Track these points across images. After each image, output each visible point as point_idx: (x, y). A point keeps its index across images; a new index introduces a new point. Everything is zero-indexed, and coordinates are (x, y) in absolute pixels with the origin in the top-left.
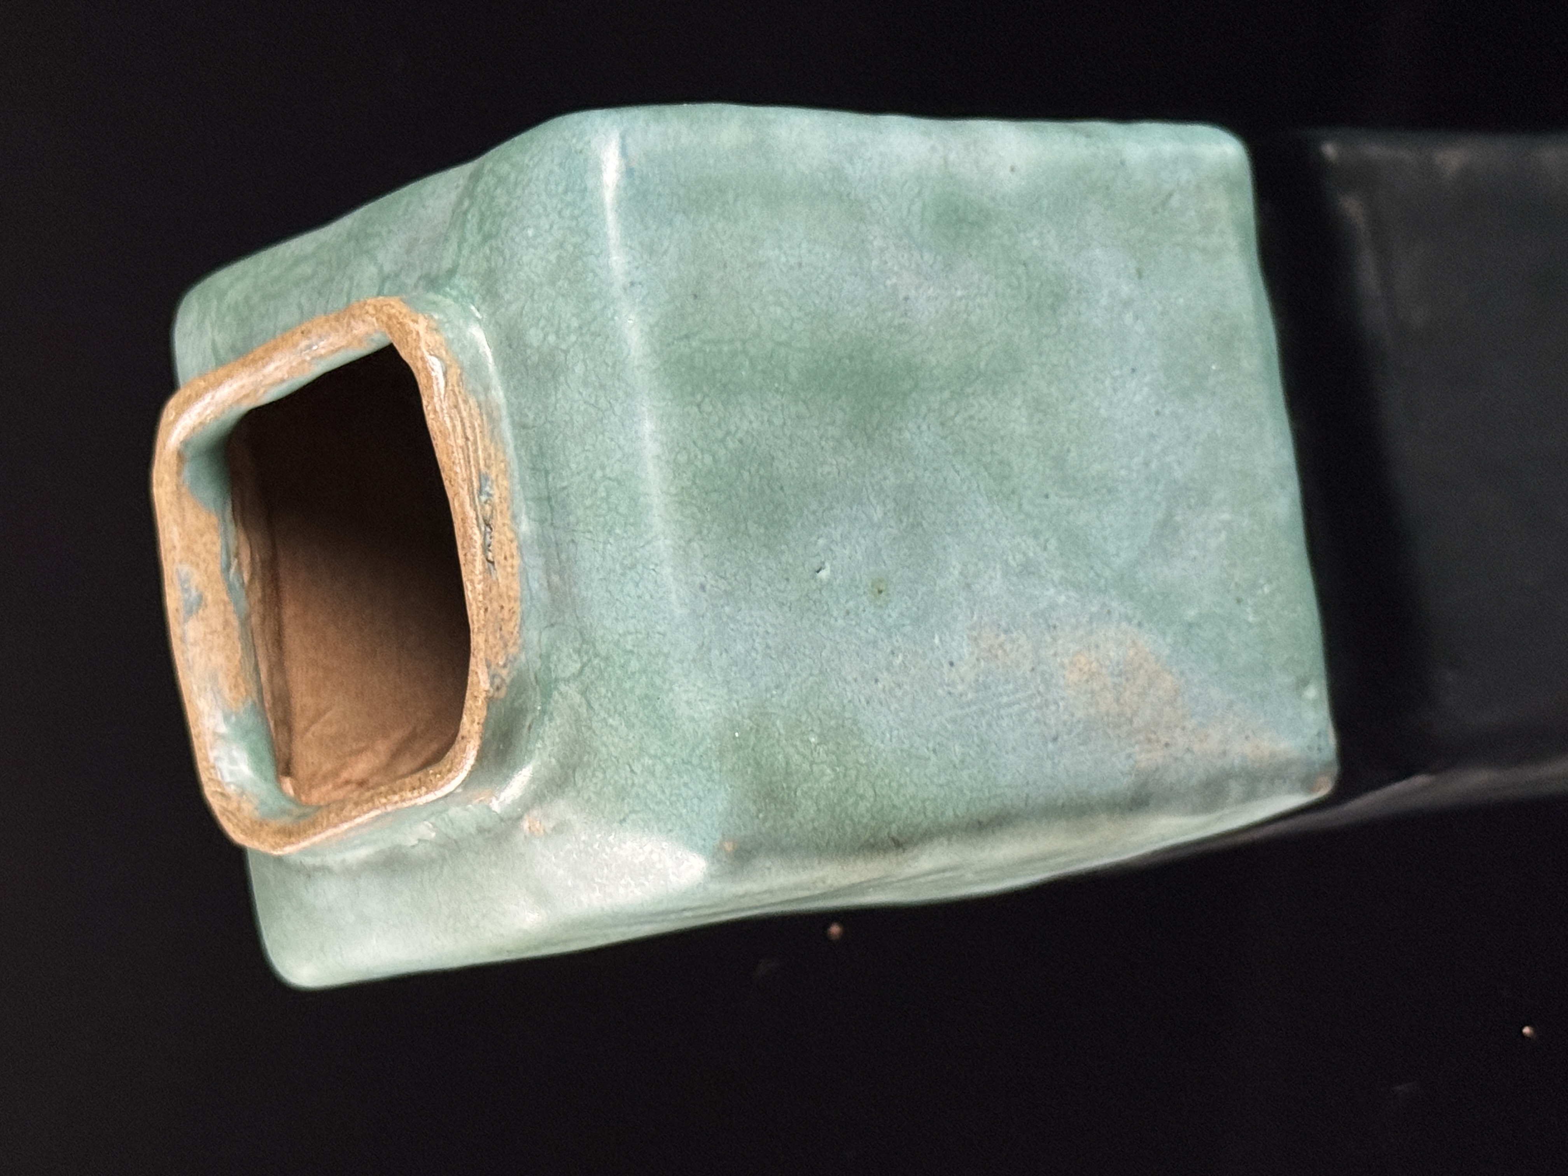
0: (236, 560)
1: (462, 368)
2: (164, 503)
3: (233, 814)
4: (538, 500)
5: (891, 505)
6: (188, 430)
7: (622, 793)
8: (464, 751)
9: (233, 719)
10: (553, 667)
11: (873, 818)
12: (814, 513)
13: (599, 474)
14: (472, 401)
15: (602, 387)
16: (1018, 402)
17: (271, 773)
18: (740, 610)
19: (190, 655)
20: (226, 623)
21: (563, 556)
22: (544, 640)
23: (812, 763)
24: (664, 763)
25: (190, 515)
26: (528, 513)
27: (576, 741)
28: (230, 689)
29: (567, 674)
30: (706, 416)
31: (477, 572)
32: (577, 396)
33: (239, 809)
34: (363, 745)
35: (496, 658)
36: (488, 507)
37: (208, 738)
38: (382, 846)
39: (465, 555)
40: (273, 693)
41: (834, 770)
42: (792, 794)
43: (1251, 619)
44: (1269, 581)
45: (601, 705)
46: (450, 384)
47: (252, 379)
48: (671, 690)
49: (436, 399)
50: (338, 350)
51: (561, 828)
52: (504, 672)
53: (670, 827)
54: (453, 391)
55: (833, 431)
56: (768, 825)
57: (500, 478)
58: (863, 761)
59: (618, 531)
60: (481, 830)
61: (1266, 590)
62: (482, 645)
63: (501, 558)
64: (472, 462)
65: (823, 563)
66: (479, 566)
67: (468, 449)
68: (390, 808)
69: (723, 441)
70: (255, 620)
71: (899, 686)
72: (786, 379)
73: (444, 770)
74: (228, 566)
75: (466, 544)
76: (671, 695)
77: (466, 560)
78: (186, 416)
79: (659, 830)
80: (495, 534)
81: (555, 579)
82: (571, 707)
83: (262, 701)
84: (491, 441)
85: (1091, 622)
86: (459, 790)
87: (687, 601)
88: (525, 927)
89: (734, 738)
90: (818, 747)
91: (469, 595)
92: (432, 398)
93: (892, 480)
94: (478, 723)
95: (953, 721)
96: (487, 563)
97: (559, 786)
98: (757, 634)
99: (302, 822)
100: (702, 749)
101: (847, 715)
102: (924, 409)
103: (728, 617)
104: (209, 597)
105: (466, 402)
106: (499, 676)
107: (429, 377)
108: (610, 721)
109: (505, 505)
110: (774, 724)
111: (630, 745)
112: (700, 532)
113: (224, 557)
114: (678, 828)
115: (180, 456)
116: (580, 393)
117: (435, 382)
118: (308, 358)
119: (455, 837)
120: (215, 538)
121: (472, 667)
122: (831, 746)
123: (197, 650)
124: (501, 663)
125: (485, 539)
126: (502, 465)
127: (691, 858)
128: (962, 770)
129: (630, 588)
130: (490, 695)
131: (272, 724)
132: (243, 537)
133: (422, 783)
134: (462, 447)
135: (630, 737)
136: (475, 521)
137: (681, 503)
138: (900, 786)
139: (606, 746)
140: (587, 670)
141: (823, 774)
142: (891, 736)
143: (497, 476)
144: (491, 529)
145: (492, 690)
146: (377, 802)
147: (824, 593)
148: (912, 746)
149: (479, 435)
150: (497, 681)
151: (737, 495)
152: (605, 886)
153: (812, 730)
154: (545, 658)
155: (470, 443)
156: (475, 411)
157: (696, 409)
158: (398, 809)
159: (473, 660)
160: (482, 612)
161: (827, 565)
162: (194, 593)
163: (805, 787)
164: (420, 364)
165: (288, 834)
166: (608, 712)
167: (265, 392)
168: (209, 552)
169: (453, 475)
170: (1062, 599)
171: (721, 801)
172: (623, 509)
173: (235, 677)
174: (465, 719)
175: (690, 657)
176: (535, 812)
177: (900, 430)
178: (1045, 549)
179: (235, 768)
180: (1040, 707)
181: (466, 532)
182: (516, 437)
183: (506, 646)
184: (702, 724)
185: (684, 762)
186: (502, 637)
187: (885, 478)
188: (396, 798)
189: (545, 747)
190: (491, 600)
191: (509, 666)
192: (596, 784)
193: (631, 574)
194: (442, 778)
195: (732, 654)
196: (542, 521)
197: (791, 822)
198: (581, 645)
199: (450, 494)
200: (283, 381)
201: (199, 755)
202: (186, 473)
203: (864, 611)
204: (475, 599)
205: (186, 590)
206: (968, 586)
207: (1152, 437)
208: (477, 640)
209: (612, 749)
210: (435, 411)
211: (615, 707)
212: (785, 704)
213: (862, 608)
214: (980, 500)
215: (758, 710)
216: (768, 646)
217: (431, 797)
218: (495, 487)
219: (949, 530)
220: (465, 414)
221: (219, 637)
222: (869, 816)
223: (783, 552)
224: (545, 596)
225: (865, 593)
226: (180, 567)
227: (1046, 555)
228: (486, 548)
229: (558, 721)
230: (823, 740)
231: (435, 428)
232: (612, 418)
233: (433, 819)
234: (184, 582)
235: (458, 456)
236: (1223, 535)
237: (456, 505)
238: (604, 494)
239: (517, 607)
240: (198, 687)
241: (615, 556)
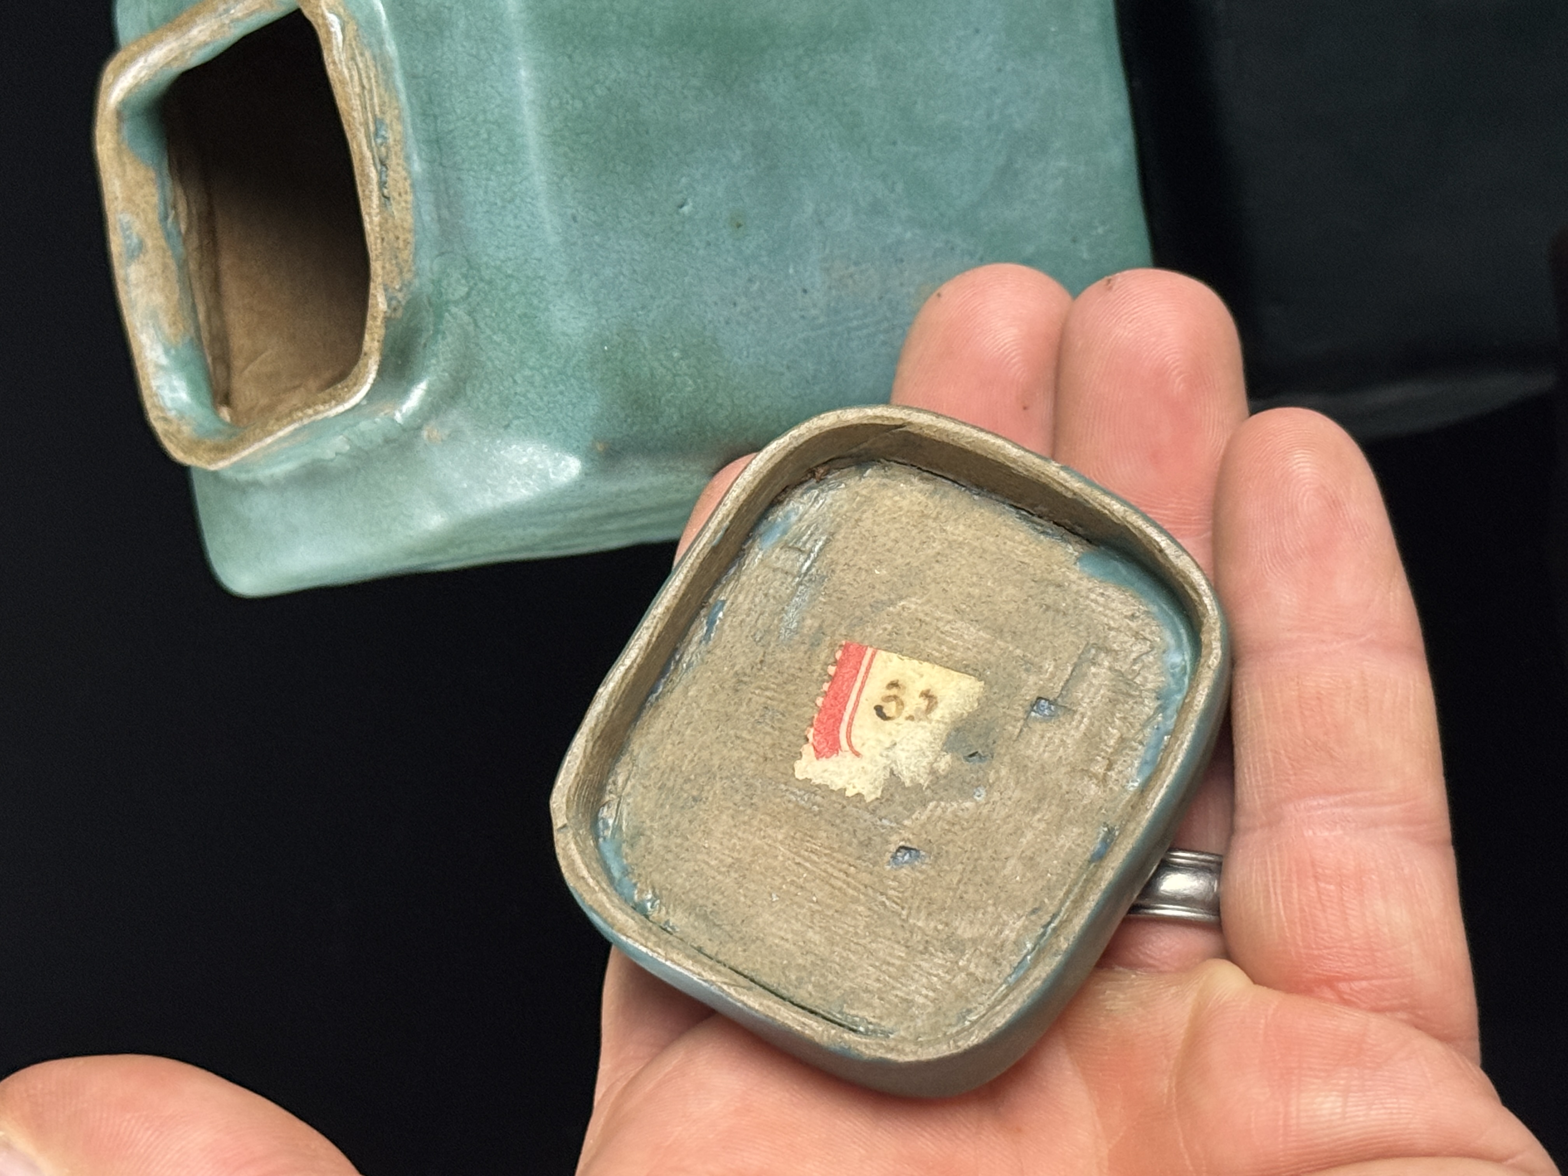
0: (173, 212)
1: (357, 24)
2: (105, 159)
3: (173, 435)
4: (428, 142)
5: (749, 149)
6: (126, 91)
7: (505, 402)
8: (366, 365)
9: (173, 352)
10: (443, 291)
11: (731, 424)
12: (677, 155)
13: (481, 118)
14: (368, 54)
15: (483, 40)
16: (868, 57)
17: (208, 401)
18: (609, 239)
19: (133, 295)
20: (165, 267)
21: (452, 192)
22: (436, 268)
23: (675, 375)
24: (542, 374)
25: (129, 169)
26: (419, 155)
27: (465, 357)
28: (170, 326)
29: (457, 296)
30: (576, 65)
31: (375, 206)
32: (460, 49)
33: (179, 431)
34: (297, 383)
35: (392, 282)
36: (383, 149)
37: (151, 369)
38: (305, 460)
39: (364, 191)
40: (210, 332)
41: (695, 382)
42: (657, 403)
43: (1085, 256)
44: (1103, 223)
45: (486, 324)
46: (347, 38)
47: (180, 42)
48: (547, 309)
49: (335, 52)
50: (253, 13)
51: (455, 436)
52: (400, 296)
53: (548, 430)
54: (351, 45)
55: (695, 82)
56: (635, 429)
57: (394, 124)
58: (721, 373)
59: (498, 169)
60: (387, 441)
61: (1100, 231)
62: (380, 271)
63: (395, 195)
64: (368, 109)
65: (686, 200)
66: (375, 201)
67: (365, 96)
68: (306, 421)
69: (591, 88)
70: (193, 266)
71: (756, 309)
72: (651, 36)
73: (351, 383)
74: (166, 217)
75: (364, 181)
76: (547, 314)
77: (364, 195)
78: (122, 79)
79: (539, 434)
80: (391, 173)
81: (445, 213)
82: (461, 326)
83: (199, 338)
84: (386, 91)
85: (935, 256)
86: (365, 402)
87: (560, 230)
88: (430, 528)
89: (604, 351)
90: (681, 361)
91: (367, 226)
92: (331, 51)
93: (750, 127)
94: (378, 341)
95: (806, 341)
96: (383, 199)
97: (452, 398)
98: (625, 261)
99: (234, 439)
100: (574, 361)
101: (707, 334)
102: (780, 63)
103: (599, 245)
104: (149, 243)
105: (362, 54)
106: (395, 298)
107: (329, 32)
108: (495, 337)
109: (398, 148)
110: (640, 340)
111: (512, 358)
112: (572, 170)
113: (162, 208)
114: (555, 430)
115: (119, 115)
116: (463, 46)
117: (333, 36)
118: (227, 22)
119: (366, 448)
120: (154, 191)
121: (372, 291)
122: (693, 361)
123: (139, 291)
124: (397, 287)
125: (381, 178)
126: (397, 111)
127: (567, 457)
128: (814, 384)
129: (509, 219)
130: (388, 315)
131: (209, 360)
132: (180, 192)
133: (333, 397)
134: (359, 95)
135: (512, 352)
136: (371, 161)
137: (554, 143)
138: (757, 397)
139: (492, 361)
140: (474, 292)
141: (685, 384)
142: (748, 353)
143: (391, 121)
144: (387, 168)
145: (389, 311)
146: (295, 417)
147: (687, 227)
148: (767, 363)
149: (374, 84)
150: (394, 303)
151: (605, 138)
152: (496, 487)
153: (675, 347)
154: (437, 283)
155: (366, 92)
156: (370, 63)
157: (567, 60)
158: (314, 422)
159: (372, 285)
160: (379, 241)
161: (689, 200)
162: (135, 240)
163: (669, 396)
164: (320, 21)
165: (221, 450)
166: (493, 330)
167: (192, 54)
168: (147, 202)
169: (351, 119)
170: (909, 235)
171: (592, 406)
172: (502, 149)
173: (174, 315)
174: (367, 337)
175: (563, 279)
176: (433, 423)
177: (757, 82)
178: (892, 190)
179: (176, 395)
180: (886, 331)
181: (363, 171)
182: (407, 86)
183: (401, 272)
184: (575, 338)
185: (560, 373)
186: (398, 264)
187: (744, 125)
188: (310, 411)
189: (438, 362)
190: (387, 232)
191: (405, 289)
192: (484, 394)
193: (510, 207)
194: (349, 391)
195: (602, 277)
196: (431, 162)
197: (655, 427)
198: (468, 270)
199: (349, 136)
200: (206, 44)
201: (143, 384)
202: (125, 132)
203: (724, 242)
204: (372, 229)
205: (128, 237)
206: (821, 222)
207: (994, 91)
208: (376, 267)
209: (497, 362)
210: (334, 63)
211: (499, 326)
212: (650, 322)
213: (721, 240)
214: (832, 146)
215: (625, 327)
216: (635, 271)
217: (341, 409)
218: (390, 131)
219: (803, 172)
220: (361, 65)
221: (158, 279)
222: (727, 422)
223: (648, 189)
224: (435, 228)
225: (724, 227)
226: (121, 216)
227: (893, 196)
228: (382, 184)
229: (450, 339)
230: (685, 354)
231: (335, 78)
232: (492, 68)
233: (346, 433)
234: (126, 229)
235: (356, 102)
236: (1061, 181)
237: (355, 147)
238: (485, 136)
239: (409, 236)
240: (141, 323)
241: (497, 191)
